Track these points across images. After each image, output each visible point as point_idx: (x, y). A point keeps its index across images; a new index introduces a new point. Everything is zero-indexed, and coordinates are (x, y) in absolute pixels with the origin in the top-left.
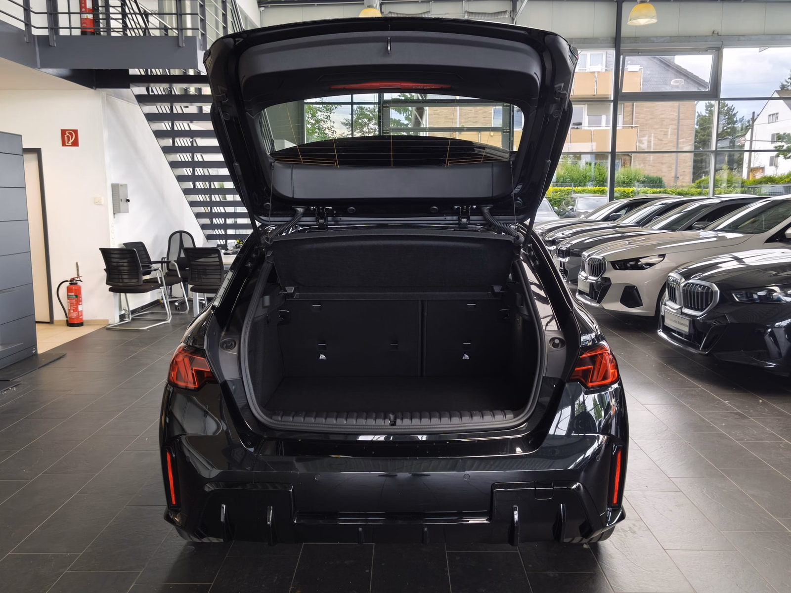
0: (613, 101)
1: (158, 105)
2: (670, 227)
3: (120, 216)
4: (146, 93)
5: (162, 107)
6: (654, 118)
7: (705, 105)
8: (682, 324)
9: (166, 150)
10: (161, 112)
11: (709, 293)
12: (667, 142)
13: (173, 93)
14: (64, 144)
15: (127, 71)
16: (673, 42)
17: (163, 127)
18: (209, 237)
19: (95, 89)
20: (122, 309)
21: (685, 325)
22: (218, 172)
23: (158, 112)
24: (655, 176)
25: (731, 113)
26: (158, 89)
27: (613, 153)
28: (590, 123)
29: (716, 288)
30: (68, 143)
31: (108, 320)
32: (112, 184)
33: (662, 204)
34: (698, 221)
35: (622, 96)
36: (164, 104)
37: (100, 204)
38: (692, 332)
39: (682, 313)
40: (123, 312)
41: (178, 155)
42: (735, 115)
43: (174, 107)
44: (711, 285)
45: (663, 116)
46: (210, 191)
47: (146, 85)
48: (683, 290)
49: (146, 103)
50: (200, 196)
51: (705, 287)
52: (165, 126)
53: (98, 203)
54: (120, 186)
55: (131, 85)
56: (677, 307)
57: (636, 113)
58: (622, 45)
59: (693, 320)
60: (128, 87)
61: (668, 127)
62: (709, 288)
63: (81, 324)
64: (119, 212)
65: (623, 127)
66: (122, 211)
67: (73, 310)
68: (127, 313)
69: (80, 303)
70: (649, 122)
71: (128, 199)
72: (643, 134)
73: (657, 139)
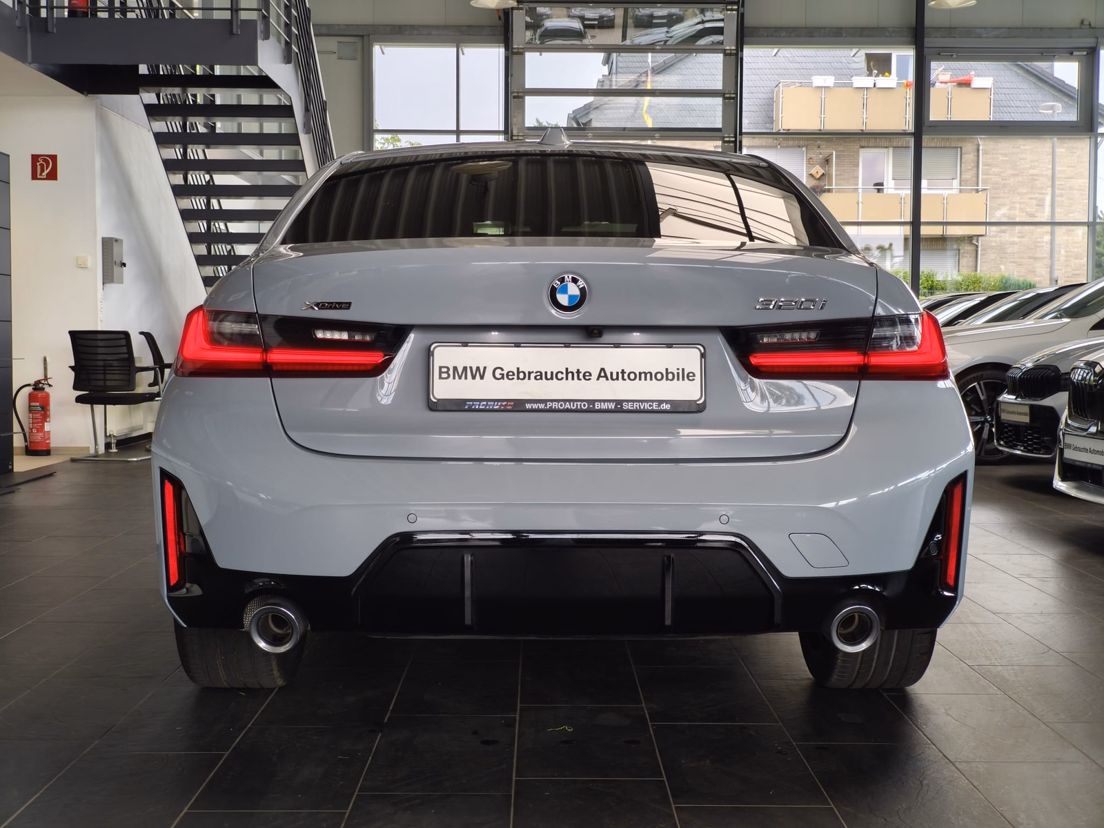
0: (912, 135)
1: (168, 120)
3: (110, 287)
5: (173, 124)
6: (1017, 175)
9: (177, 191)
10: (171, 131)
13: (187, 102)
14: (34, 177)
15: (137, 68)
16: (1014, 37)
17: (172, 154)
19: (86, 96)
23: (167, 131)
30: (41, 175)
32: (103, 238)
35: (930, 127)
36: (176, 119)
37: (85, 268)
41: (190, 200)
45: (1035, 172)
49: (155, 117)
50: (214, 267)
53: (82, 266)
54: (113, 242)
55: (140, 89)
57: (983, 165)
58: (926, 40)
60: (137, 93)
61: (1044, 191)
63: (47, 453)
64: (112, 281)
65: (961, 191)
66: (115, 281)
67: (37, 429)
68: (113, 441)
69: (48, 420)
70: (1009, 181)
71: (124, 262)
72: (999, 205)
73: (1024, 214)
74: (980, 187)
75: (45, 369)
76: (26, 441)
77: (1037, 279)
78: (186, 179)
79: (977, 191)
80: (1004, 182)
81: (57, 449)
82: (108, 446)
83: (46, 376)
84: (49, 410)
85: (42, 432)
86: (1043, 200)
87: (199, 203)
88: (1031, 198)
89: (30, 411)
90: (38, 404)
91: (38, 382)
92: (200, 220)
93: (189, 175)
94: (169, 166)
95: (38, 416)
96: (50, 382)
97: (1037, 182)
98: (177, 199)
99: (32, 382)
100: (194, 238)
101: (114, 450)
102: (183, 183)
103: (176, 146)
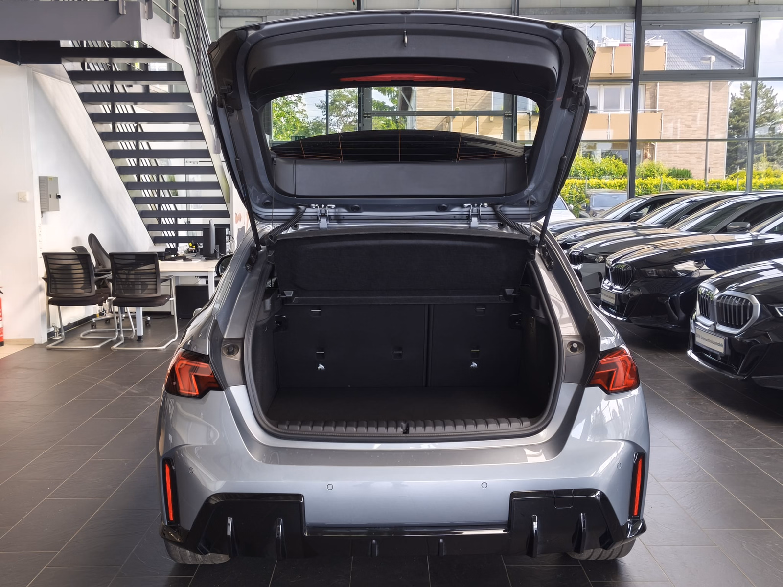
0: (633, 80)
1: (96, 83)
2: (701, 229)
3: (50, 215)
4: (81, 70)
5: (101, 86)
6: (681, 101)
7: (740, 85)
8: (716, 344)
9: (105, 137)
10: (99, 91)
11: (748, 308)
12: (696, 129)
13: (114, 69)
15: (58, 42)
16: (702, 12)
17: (101, 109)
18: (156, 240)
19: (20, 64)
20: (51, 326)
21: (719, 345)
22: (168, 163)
23: (94, 92)
24: (682, 169)
25: (769, 95)
26: (95, 65)
27: (633, 141)
28: (607, 107)
29: (755, 301)
31: (33, 339)
32: (39, 177)
33: (691, 201)
34: (734, 221)
35: (644, 75)
36: (103, 82)
37: (25, 201)
38: (728, 353)
39: (717, 331)
40: (52, 329)
41: (119, 143)
42: (774, 97)
43: (114, 86)
44: (749, 297)
45: (692, 99)
46: (157, 186)
47: (81, 59)
48: (718, 303)
49: (79, 81)
50: (146, 191)
51: (742, 299)
52: (104, 108)
53: (22, 199)
54: (48, 179)
55: (62, 59)
56: (710, 323)
57: (660, 95)
58: (642, 15)
59: (730, 340)
60: (60, 62)
61: (696, 111)
62: (747, 301)
63: (3, 344)
64: (49, 210)
65: (645, 112)
66: (52, 209)
68: (56, 331)
70: (674, 105)
71: (59, 194)
72: (669, 120)
73: (684, 126)
74: (657, 110)
78: (114, 128)
79: (655, 112)
80: (672, 106)
81: (10, 340)
82: (50, 335)
86: (696, 117)
87: (130, 145)
88: (689, 116)
92: (130, 157)
93: (118, 124)
94: (96, 118)
97: (693, 105)
98: (106, 143)
100: (123, 171)
101: (57, 337)
102: (111, 130)
103: (104, 103)
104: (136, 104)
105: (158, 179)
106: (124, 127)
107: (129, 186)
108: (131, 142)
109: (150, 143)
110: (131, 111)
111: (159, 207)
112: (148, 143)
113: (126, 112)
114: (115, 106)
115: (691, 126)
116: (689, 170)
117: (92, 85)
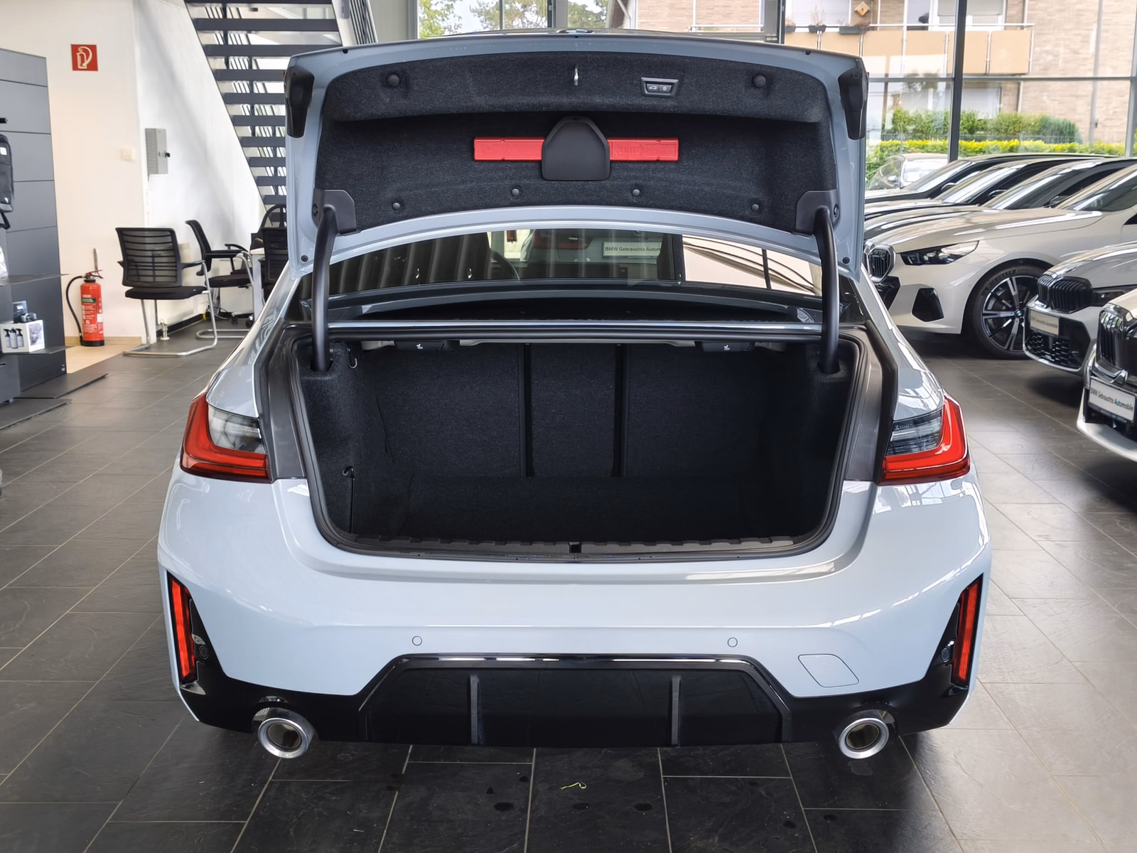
5: (213, 9)
6: (1064, 10)
10: (212, 17)
14: (75, 68)
17: (213, 40)
27: (958, 77)
30: (81, 65)
31: (140, 339)
32: (146, 129)
37: (130, 160)
41: (233, 84)
43: (227, 10)
46: (274, 142)
49: (195, 4)
50: (261, 149)
53: (126, 158)
54: (158, 134)
61: (1089, 27)
63: (101, 343)
64: (157, 172)
65: (1006, 28)
66: (160, 171)
67: (91, 321)
68: (165, 329)
69: (100, 311)
70: (1054, 17)
71: (168, 152)
72: (1043, 41)
73: (1068, 51)
74: (1025, 24)
75: (96, 260)
76: (80, 331)
77: (1077, 117)
78: (227, 63)
79: (1022, 28)
80: (1050, 18)
81: (111, 339)
82: (160, 333)
83: (96, 268)
84: (101, 302)
85: (95, 323)
86: (1088, 36)
87: (241, 87)
88: (1076, 35)
89: (83, 303)
90: (89, 296)
91: (89, 275)
92: (244, 103)
93: (231, 59)
94: (210, 51)
95: (91, 307)
96: (100, 273)
97: (1083, 18)
98: (220, 83)
99: (83, 274)
100: (237, 121)
101: (166, 338)
102: (225, 68)
103: (217, 32)
104: (250, 33)
105: (274, 133)
106: (239, 63)
107: (245, 142)
108: (245, 83)
109: (268, 84)
110: (245, 42)
111: (276, 171)
112: (264, 85)
113: (240, 43)
114: (229, 35)
115: (1080, 51)
116: (1072, 122)
117: (204, 8)
